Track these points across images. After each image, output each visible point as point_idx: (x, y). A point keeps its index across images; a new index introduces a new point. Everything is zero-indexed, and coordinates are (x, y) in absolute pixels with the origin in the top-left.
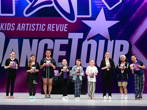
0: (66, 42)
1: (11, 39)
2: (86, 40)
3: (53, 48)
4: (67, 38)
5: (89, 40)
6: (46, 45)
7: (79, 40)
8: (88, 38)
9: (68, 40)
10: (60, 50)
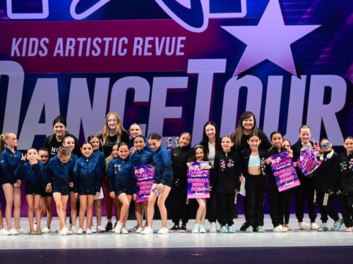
0: (181, 83)
2: (234, 78)
3: (148, 101)
4: (184, 74)
5: (241, 76)
6: (131, 93)
7: (216, 76)
8: (238, 70)
9: (187, 78)
10: (166, 106)
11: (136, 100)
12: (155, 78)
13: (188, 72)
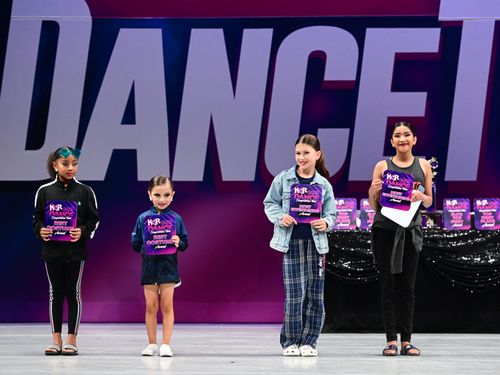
0: (426, 41)
1: (122, 31)
3: (354, 79)
4: (432, 22)
6: (317, 61)
9: (439, 30)
10: (394, 89)
11: (329, 76)
12: (369, 31)
13: (441, 18)
